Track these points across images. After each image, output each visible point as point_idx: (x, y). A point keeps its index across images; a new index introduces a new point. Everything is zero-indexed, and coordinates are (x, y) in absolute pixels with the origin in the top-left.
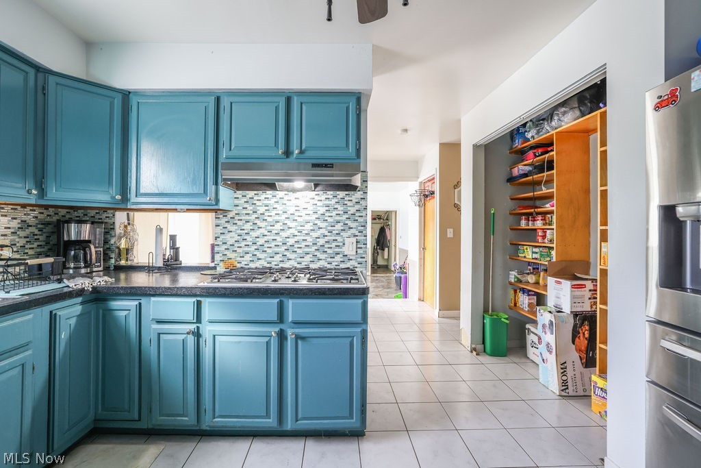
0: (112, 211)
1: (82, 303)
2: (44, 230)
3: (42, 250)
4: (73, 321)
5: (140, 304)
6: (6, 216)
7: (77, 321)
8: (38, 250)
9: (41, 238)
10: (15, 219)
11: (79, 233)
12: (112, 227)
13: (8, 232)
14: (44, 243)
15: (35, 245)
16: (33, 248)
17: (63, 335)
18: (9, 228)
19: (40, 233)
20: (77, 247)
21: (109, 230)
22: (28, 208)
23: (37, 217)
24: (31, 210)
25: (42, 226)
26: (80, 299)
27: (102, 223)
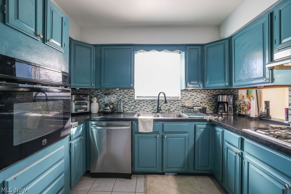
0: (237, 90)
1: (207, 125)
2: (215, 98)
3: (214, 104)
4: (202, 130)
5: (223, 131)
6: (202, 93)
7: (204, 130)
8: (212, 104)
9: (213, 100)
10: (205, 94)
11: (222, 99)
12: (237, 97)
13: (203, 98)
14: (214, 102)
15: (211, 103)
16: (211, 104)
17: (198, 134)
18: (203, 97)
19: (213, 99)
20: (222, 104)
21: (235, 98)
22: (209, 90)
23: (212, 93)
24: (210, 91)
25: (214, 96)
26: (206, 123)
27: (232, 95)
